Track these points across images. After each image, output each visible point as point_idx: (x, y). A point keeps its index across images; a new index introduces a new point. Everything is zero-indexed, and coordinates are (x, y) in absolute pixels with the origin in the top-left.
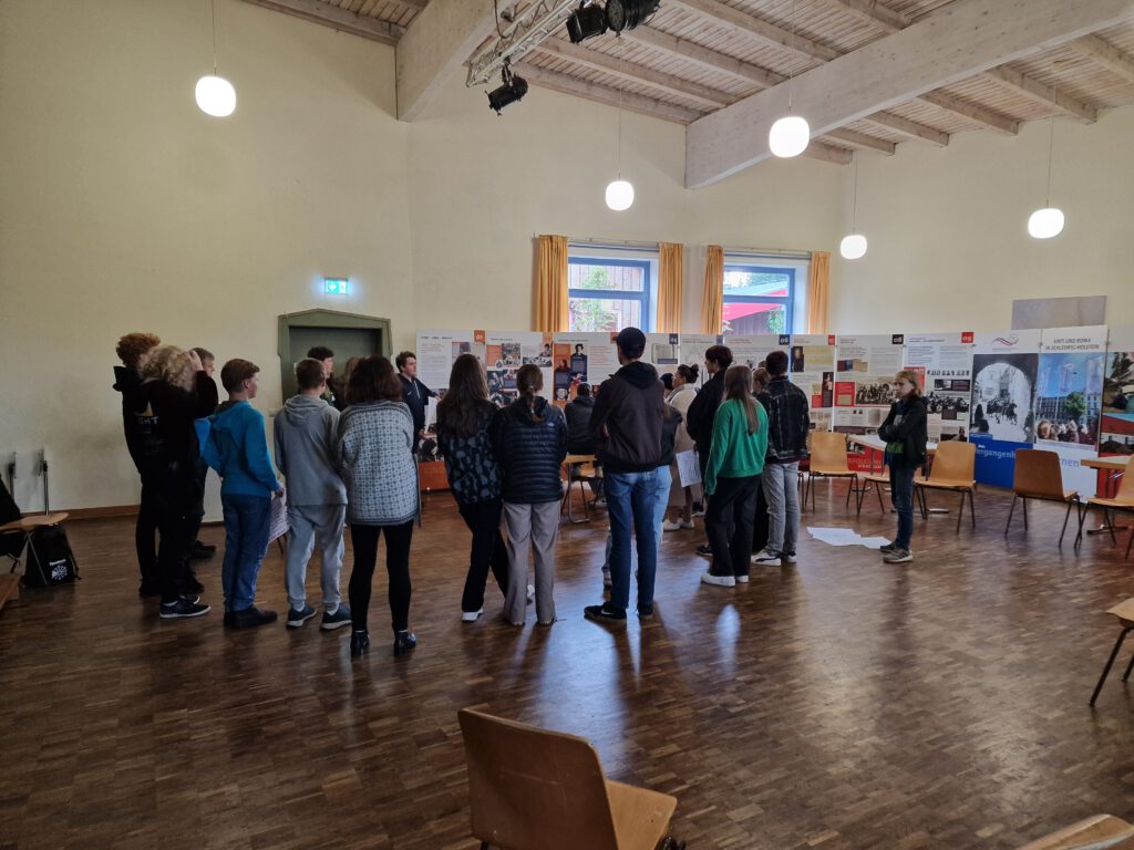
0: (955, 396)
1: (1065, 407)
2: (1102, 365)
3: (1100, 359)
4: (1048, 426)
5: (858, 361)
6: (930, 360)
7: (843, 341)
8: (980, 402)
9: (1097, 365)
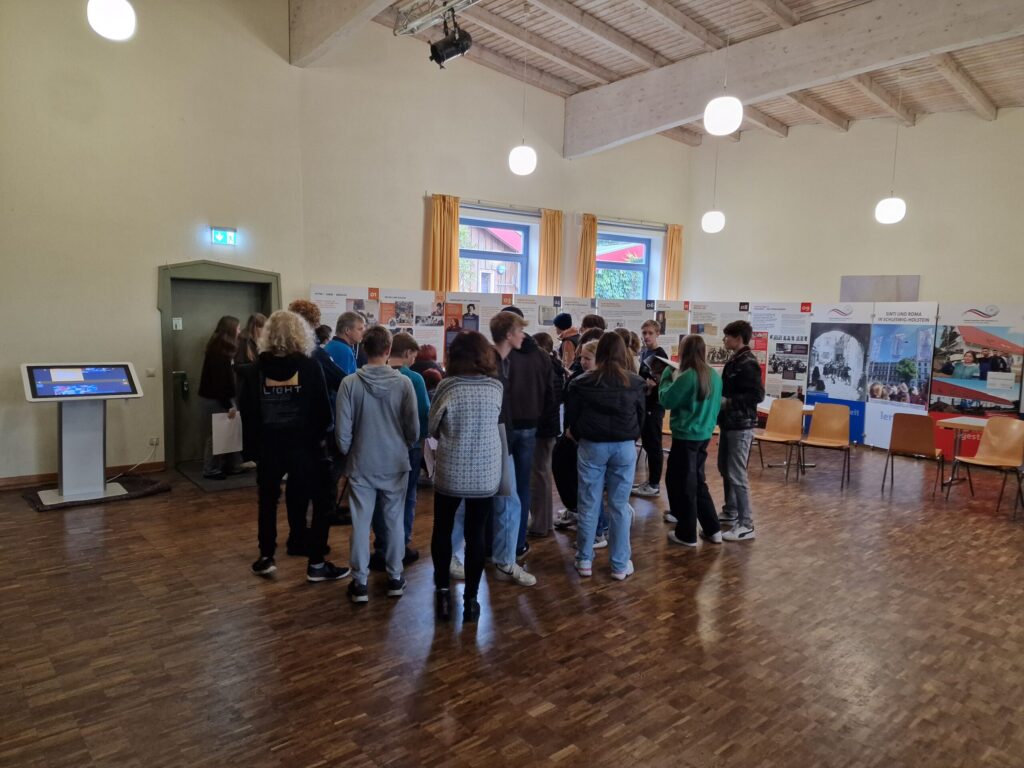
0: (795, 359)
1: (896, 371)
2: (933, 336)
3: (931, 331)
4: (880, 387)
5: (709, 326)
6: (772, 326)
7: (697, 307)
8: (817, 364)
9: (928, 336)
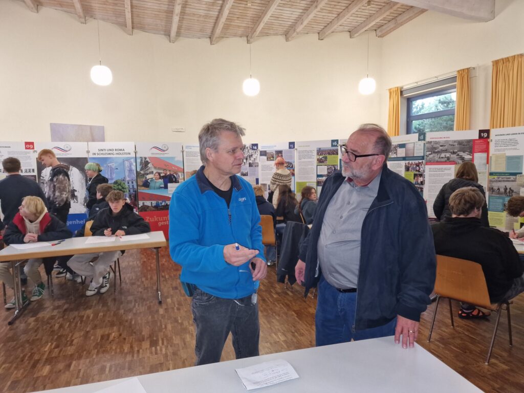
2: (135, 164)
3: (133, 161)
9: (131, 164)
